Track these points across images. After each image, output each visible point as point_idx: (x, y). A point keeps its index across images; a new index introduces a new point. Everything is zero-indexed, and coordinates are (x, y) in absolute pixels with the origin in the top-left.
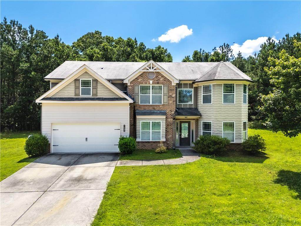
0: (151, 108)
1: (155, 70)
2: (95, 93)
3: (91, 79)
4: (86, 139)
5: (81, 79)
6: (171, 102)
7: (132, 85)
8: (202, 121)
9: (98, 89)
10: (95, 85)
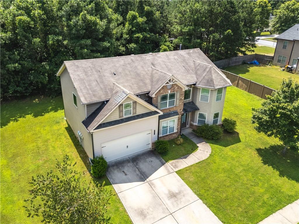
0: (168, 111)
1: (174, 82)
2: (134, 112)
3: (132, 102)
4: (127, 146)
5: (124, 104)
6: (181, 103)
7: (156, 96)
8: (198, 113)
9: (137, 109)
10: (135, 106)
